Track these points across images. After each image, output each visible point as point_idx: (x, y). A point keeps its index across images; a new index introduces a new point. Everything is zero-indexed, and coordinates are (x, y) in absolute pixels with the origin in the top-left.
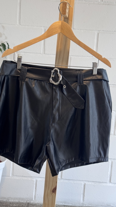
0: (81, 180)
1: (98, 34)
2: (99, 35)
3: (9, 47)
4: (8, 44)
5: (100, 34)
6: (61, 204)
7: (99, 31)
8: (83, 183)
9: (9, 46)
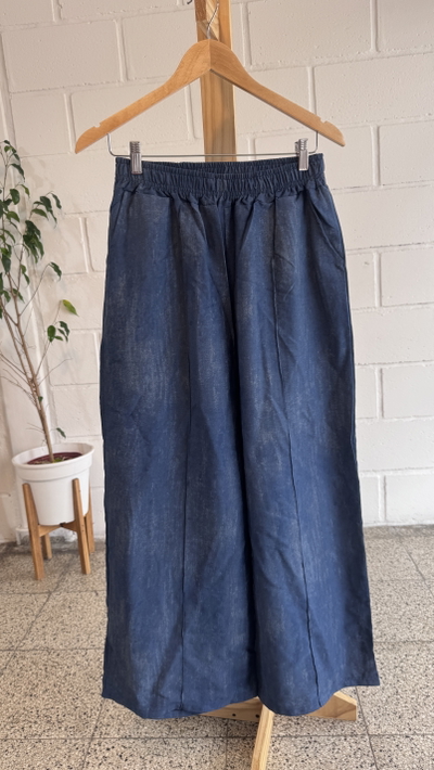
3: (61, 204)
4: (55, 197)
9: (58, 202)
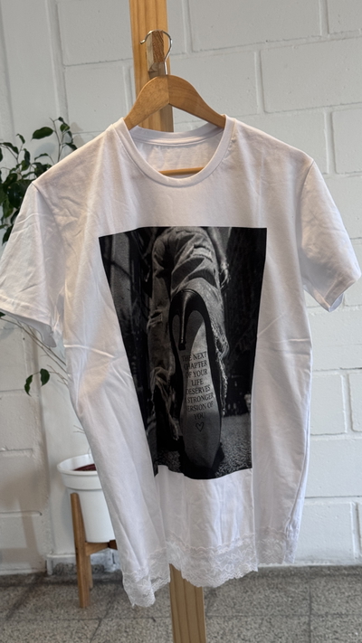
0: (345, 497)
1: (331, 116)
2: (334, 117)
5: (334, 115)
6: (303, 564)
7: (331, 106)
8: (351, 503)
